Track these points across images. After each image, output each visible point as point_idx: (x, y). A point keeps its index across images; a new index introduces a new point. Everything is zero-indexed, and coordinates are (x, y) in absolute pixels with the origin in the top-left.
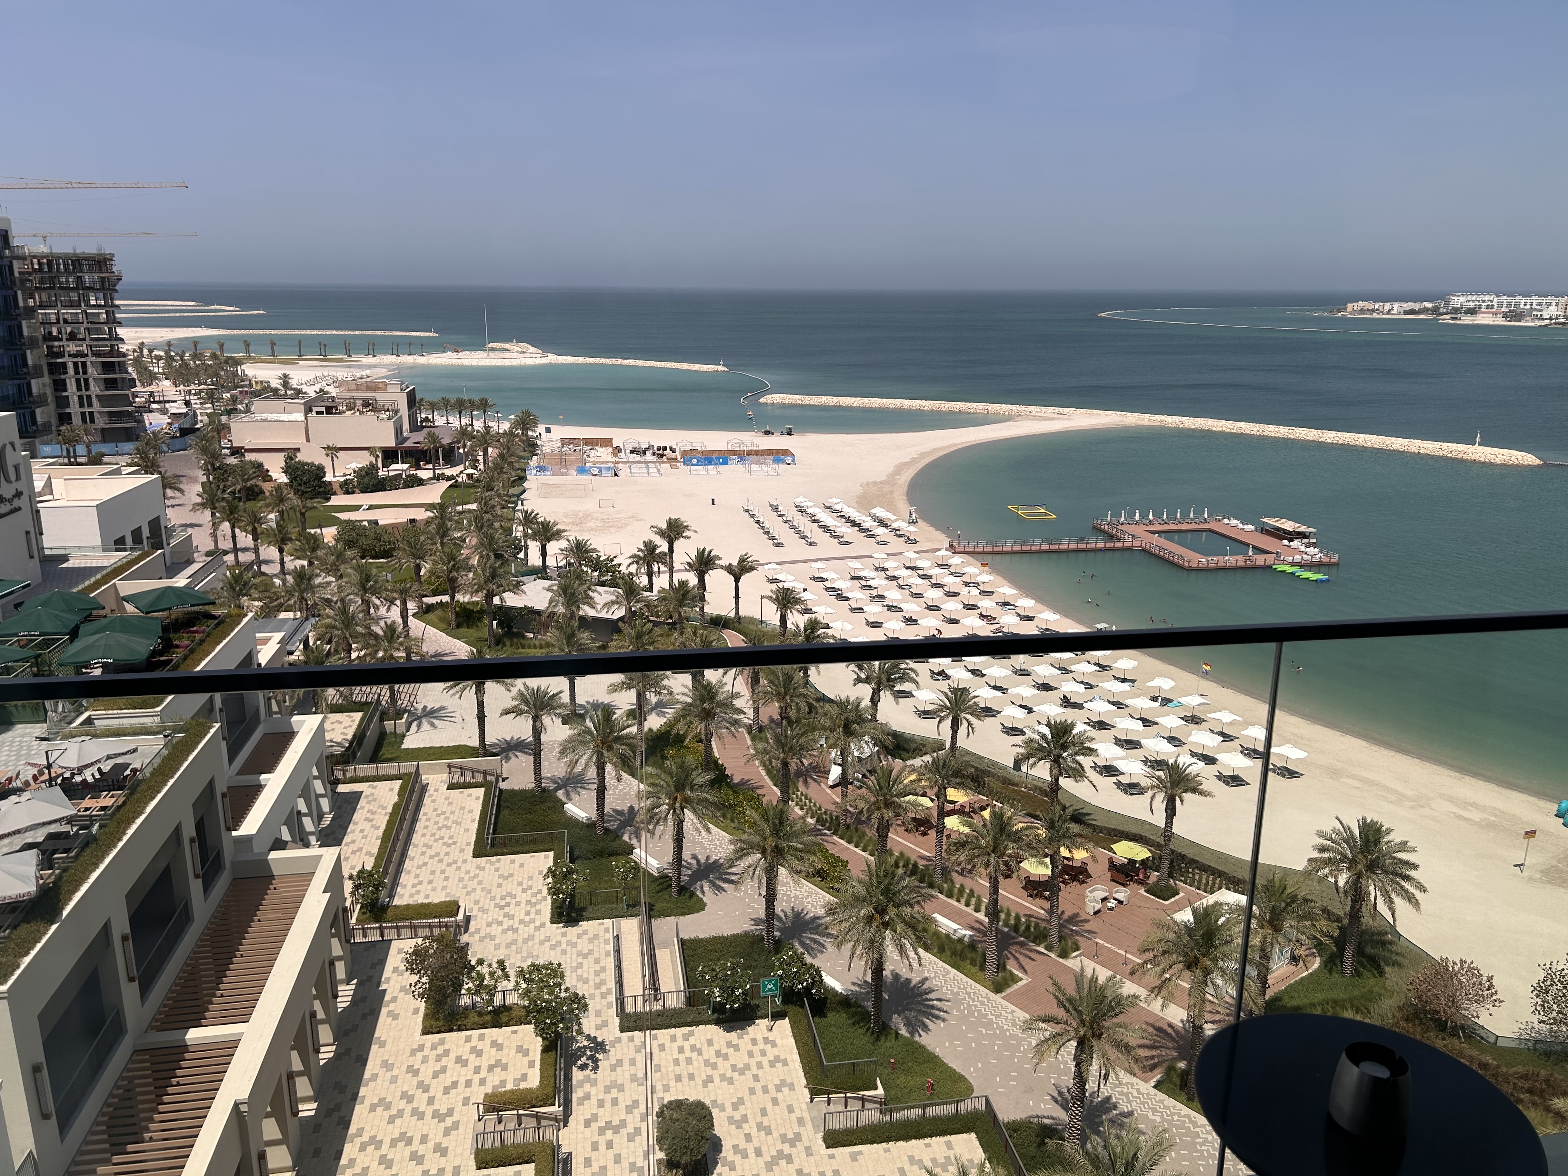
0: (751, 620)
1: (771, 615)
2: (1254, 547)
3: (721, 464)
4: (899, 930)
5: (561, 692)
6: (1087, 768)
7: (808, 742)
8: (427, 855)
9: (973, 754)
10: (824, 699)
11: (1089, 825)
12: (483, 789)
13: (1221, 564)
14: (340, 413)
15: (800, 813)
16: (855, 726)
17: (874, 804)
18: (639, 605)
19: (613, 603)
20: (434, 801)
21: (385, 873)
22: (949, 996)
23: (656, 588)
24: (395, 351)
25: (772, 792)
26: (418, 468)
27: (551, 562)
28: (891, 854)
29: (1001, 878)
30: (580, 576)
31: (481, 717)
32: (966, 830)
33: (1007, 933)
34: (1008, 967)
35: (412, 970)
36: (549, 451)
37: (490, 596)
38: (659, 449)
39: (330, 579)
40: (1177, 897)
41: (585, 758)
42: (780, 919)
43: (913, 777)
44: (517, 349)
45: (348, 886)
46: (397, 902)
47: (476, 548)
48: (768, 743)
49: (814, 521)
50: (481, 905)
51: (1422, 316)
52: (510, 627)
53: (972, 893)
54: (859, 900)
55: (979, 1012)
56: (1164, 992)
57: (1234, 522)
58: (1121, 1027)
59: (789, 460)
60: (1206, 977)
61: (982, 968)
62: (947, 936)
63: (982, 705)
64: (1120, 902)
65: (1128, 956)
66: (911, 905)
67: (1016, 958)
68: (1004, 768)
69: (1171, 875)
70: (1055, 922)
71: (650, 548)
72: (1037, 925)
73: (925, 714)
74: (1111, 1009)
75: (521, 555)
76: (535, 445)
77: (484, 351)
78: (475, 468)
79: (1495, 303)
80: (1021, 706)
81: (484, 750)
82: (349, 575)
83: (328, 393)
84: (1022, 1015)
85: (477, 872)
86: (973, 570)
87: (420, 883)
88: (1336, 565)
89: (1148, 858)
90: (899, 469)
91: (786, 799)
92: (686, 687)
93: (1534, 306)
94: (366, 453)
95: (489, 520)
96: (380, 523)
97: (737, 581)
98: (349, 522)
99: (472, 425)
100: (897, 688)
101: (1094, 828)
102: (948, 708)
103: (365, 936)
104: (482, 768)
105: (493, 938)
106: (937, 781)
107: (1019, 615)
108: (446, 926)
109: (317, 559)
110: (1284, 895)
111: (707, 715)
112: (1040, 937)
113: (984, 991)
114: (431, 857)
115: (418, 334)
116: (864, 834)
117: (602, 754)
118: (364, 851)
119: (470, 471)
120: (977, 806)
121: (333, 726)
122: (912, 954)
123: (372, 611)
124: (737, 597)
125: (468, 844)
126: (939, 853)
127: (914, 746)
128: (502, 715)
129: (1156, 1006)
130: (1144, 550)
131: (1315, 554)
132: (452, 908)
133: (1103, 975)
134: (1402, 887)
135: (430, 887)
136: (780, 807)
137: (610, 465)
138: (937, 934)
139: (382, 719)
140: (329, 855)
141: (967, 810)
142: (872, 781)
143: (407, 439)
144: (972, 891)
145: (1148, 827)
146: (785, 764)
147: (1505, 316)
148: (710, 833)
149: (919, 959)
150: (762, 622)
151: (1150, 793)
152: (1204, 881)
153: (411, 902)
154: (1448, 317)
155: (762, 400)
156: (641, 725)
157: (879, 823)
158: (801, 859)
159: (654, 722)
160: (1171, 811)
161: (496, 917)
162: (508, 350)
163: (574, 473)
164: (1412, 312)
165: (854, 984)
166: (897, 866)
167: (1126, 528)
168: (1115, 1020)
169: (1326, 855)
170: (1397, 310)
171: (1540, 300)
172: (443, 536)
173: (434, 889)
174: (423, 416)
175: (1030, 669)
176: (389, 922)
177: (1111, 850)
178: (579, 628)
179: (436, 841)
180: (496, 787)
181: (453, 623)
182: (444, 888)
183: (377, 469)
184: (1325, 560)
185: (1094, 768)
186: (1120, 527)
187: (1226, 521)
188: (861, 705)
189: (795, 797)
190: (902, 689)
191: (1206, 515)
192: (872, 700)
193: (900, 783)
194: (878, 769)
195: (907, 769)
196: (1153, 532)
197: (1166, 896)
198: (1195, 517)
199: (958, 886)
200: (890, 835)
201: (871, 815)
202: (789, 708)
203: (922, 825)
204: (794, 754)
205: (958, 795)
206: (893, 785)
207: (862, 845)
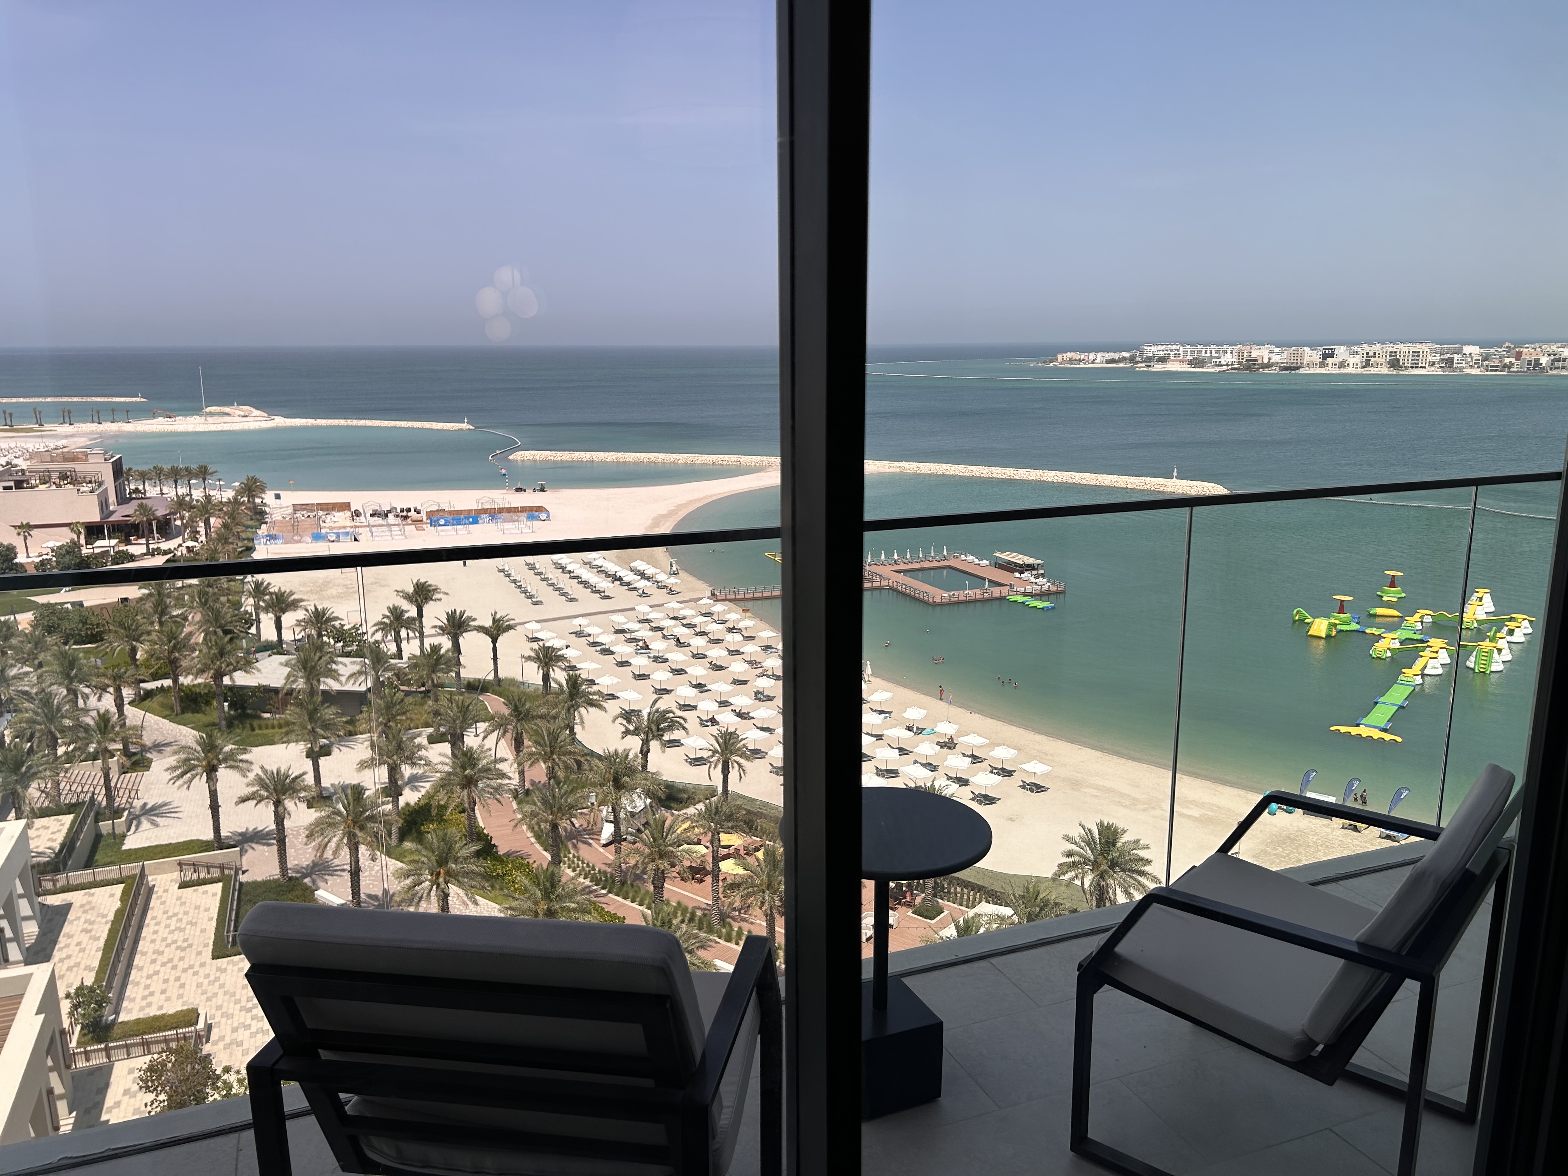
0: (512, 682)
1: (533, 675)
2: (990, 581)
3: (471, 523)
5: (304, 773)
7: (577, 801)
8: (159, 963)
9: (745, 797)
10: (592, 754)
12: (221, 884)
13: (962, 598)
14: (32, 487)
15: (572, 874)
16: (626, 779)
17: (649, 856)
18: (388, 674)
19: (360, 673)
20: (163, 903)
21: (109, 987)
23: (405, 656)
24: (95, 418)
25: (542, 856)
26: (128, 542)
27: (287, 636)
28: (668, 903)
29: (776, 915)
30: (320, 647)
31: (215, 808)
32: (741, 871)
35: (147, 1088)
36: (280, 518)
37: (218, 676)
38: (402, 511)
39: (27, 669)
40: (942, 915)
41: (335, 839)
43: (686, 825)
44: (238, 412)
45: (65, 1006)
46: (123, 1017)
47: (201, 624)
48: (535, 804)
49: (574, 578)
50: (224, 1010)
51: (1121, 365)
52: (244, 708)
57: (970, 558)
59: (543, 516)
63: (751, 747)
66: (690, 952)
68: (773, 807)
69: (935, 895)
71: (397, 614)
73: (697, 762)
75: (253, 630)
76: (263, 513)
77: (201, 415)
78: (196, 540)
79: (1181, 352)
81: (219, 843)
82: (49, 664)
83: (16, 466)
85: (218, 974)
86: (734, 616)
87: (152, 994)
88: (1063, 592)
90: (658, 521)
91: (556, 860)
92: (445, 755)
93: (1214, 354)
94: (66, 530)
95: (214, 594)
96: (86, 604)
97: (494, 641)
98: (48, 605)
99: (191, 495)
100: (666, 737)
102: (718, 753)
103: (88, 1060)
104: (217, 863)
105: (240, 1044)
106: (710, 827)
108: (185, 1038)
109: (10, 648)
110: (1038, 900)
111: (469, 783)
114: (164, 964)
115: (122, 399)
116: (640, 887)
117: (355, 835)
118: (82, 966)
119: (190, 543)
120: (751, 848)
121: (39, 833)
123: (81, 703)
124: (495, 658)
125: (206, 945)
126: (716, 899)
127: (687, 795)
128: (237, 804)
130: (892, 589)
131: (1044, 584)
132: (190, 1017)
134: (1139, 882)
135: (163, 996)
136: (550, 870)
137: (348, 530)
139: (97, 820)
140: (40, 973)
141: (742, 852)
142: (646, 835)
143: (114, 512)
146: (555, 827)
147: (1190, 363)
148: (477, 904)
150: (523, 683)
152: (965, 897)
153: (141, 1015)
154: (1143, 365)
155: (511, 457)
156: (396, 802)
157: (655, 875)
159: (410, 797)
161: (242, 1020)
162: (228, 414)
163: (309, 540)
164: (1113, 361)
166: (674, 915)
167: (874, 568)
169: (1071, 860)
170: (1099, 359)
171: (1217, 348)
172: (163, 613)
173: (168, 999)
174: (133, 487)
176: (116, 1040)
178: (323, 703)
179: (168, 945)
180: (235, 880)
181: (178, 708)
182: (180, 996)
183: (79, 546)
184: (1053, 589)
186: (868, 568)
187: (963, 557)
188: (631, 756)
189: (566, 859)
190: (672, 738)
191: (945, 553)
192: (641, 752)
193: (673, 832)
194: (652, 822)
195: (680, 819)
196: (899, 572)
197: (932, 915)
198: (936, 555)
199: (736, 929)
200: (665, 885)
201: (645, 868)
202: (556, 768)
203: (697, 873)
204: (563, 815)
205: (732, 839)
206: (667, 836)
207: (638, 899)
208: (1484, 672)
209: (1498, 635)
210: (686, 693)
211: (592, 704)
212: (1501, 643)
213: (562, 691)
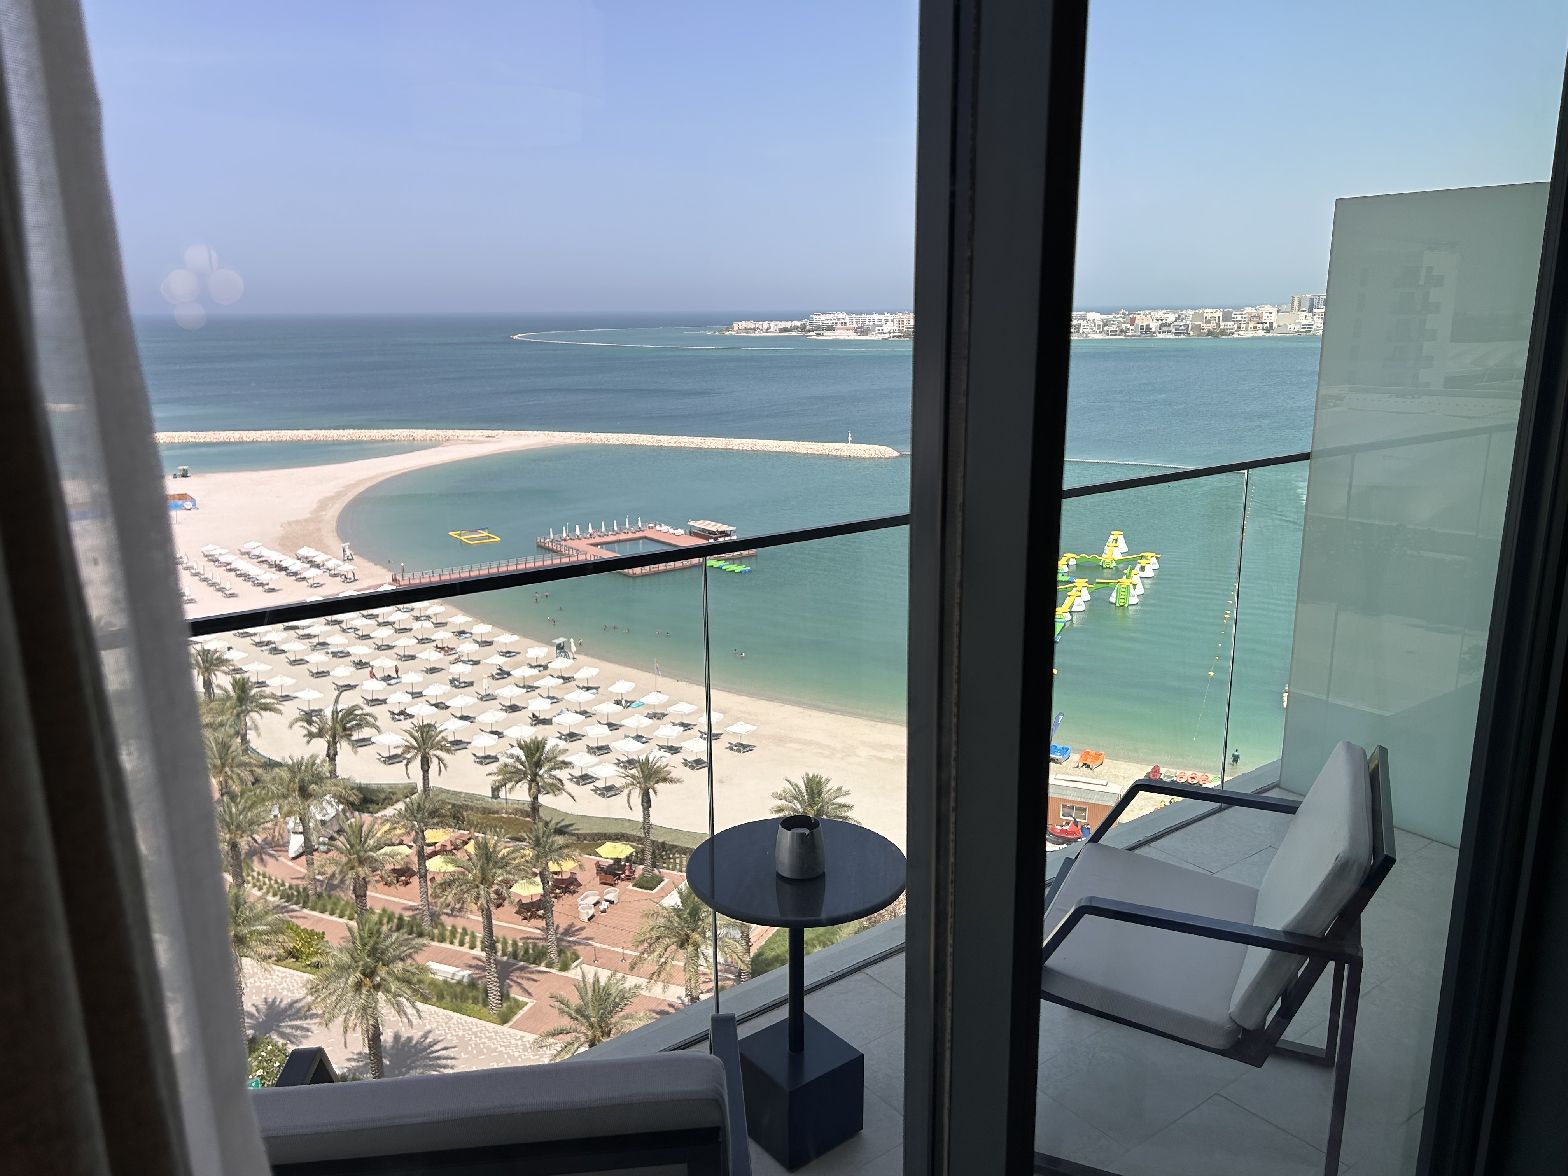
4: (393, 988)
6: (565, 781)
7: (258, 815)
9: (448, 792)
10: (270, 765)
11: (573, 835)
15: (259, 894)
16: (313, 787)
17: (346, 864)
22: (455, 1042)
28: (373, 912)
29: (493, 909)
32: (451, 868)
33: (506, 962)
34: (512, 995)
40: (662, 884)
42: (251, 1016)
43: (387, 827)
49: (231, 570)
51: (794, 334)
53: (465, 932)
54: (343, 969)
55: (488, 1048)
56: (663, 975)
57: (665, 528)
58: (627, 1018)
59: (189, 505)
60: (697, 950)
61: (486, 1004)
62: (445, 982)
63: (451, 739)
64: (612, 902)
65: (626, 951)
66: (402, 960)
67: (519, 984)
68: (482, 798)
69: (654, 865)
70: (552, 938)
72: (535, 945)
73: (391, 760)
74: (617, 1004)
79: (847, 321)
80: (492, 733)
84: (531, 1037)
89: (631, 855)
90: (324, 504)
91: (239, 881)
93: (877, 323)
100: (355, 737)
101: (578, 837)
102: (415, 748)
106: (413, 826)
107: (477, 642)
112: (539, 956)
113: (490, 1026)
116: (339, 899)
120: (458, 842)
122: (410, 1011)
126: (425, 900)
127: (383, 796)
129: (657, 990)
133: (604, 975)
138: (433, 983)
141: (449, 848)
142: (341, 841)
144: (464, 929)
145: (627, 824)
146: (234, 845)
147: (856, 331)
149: (418, 1011)
151: (626, 791)
154: (814, 333)
157: (355, 883)
158: (267, 943)
160: (647, 804)
164: (785, 330)
165: (349, 1060)
166: (381, 923)
167: (570, 543)
168: (622, 1014)
170: (774, 328)
171: (880, 317)
175: (497, 692)
177: (597, 854)
185: (571, 780)
186: (563, 543)
187: (658, 528)
188: (318, 761)
189: (250, 878)
190: (361, 737)
191: (640, 524)
192: (328, 755)
193: (373, 837)
194: (347, 828)
195: (379, 821)
196: (596, 545)
197: (652, 886)
198: (631, 527)
199: (449, 928)
200: (368, 893)
201: (344, 877)
202: (230, 782)
203: (403, 874)
204: (243, 832)
205: (437, 836)
206: (366, 841)
207: (338, 911)
208: (1123, 606)
209: (1133, 572)
210: (374, 687)
211: (266, 708)
212: (1136, 579)
213: (228, 698)
